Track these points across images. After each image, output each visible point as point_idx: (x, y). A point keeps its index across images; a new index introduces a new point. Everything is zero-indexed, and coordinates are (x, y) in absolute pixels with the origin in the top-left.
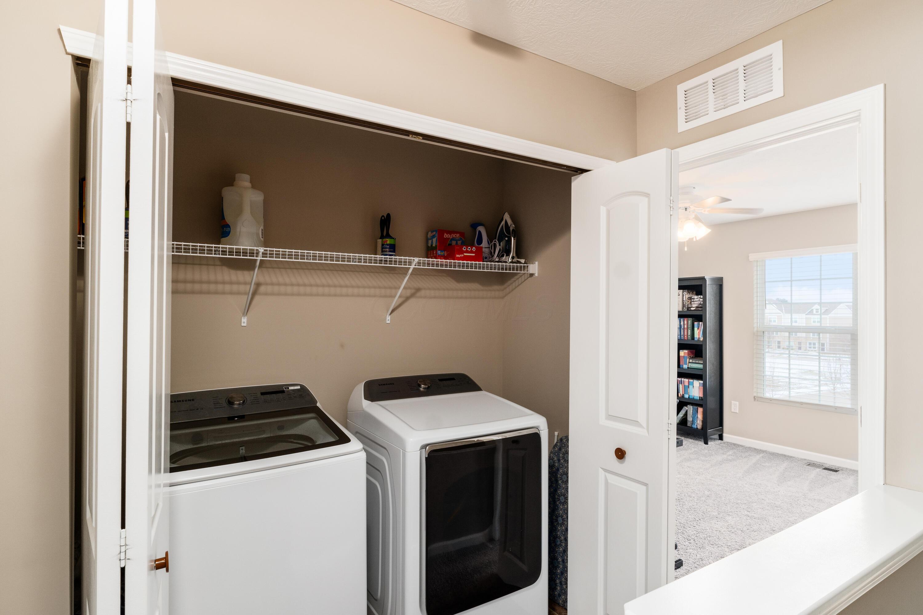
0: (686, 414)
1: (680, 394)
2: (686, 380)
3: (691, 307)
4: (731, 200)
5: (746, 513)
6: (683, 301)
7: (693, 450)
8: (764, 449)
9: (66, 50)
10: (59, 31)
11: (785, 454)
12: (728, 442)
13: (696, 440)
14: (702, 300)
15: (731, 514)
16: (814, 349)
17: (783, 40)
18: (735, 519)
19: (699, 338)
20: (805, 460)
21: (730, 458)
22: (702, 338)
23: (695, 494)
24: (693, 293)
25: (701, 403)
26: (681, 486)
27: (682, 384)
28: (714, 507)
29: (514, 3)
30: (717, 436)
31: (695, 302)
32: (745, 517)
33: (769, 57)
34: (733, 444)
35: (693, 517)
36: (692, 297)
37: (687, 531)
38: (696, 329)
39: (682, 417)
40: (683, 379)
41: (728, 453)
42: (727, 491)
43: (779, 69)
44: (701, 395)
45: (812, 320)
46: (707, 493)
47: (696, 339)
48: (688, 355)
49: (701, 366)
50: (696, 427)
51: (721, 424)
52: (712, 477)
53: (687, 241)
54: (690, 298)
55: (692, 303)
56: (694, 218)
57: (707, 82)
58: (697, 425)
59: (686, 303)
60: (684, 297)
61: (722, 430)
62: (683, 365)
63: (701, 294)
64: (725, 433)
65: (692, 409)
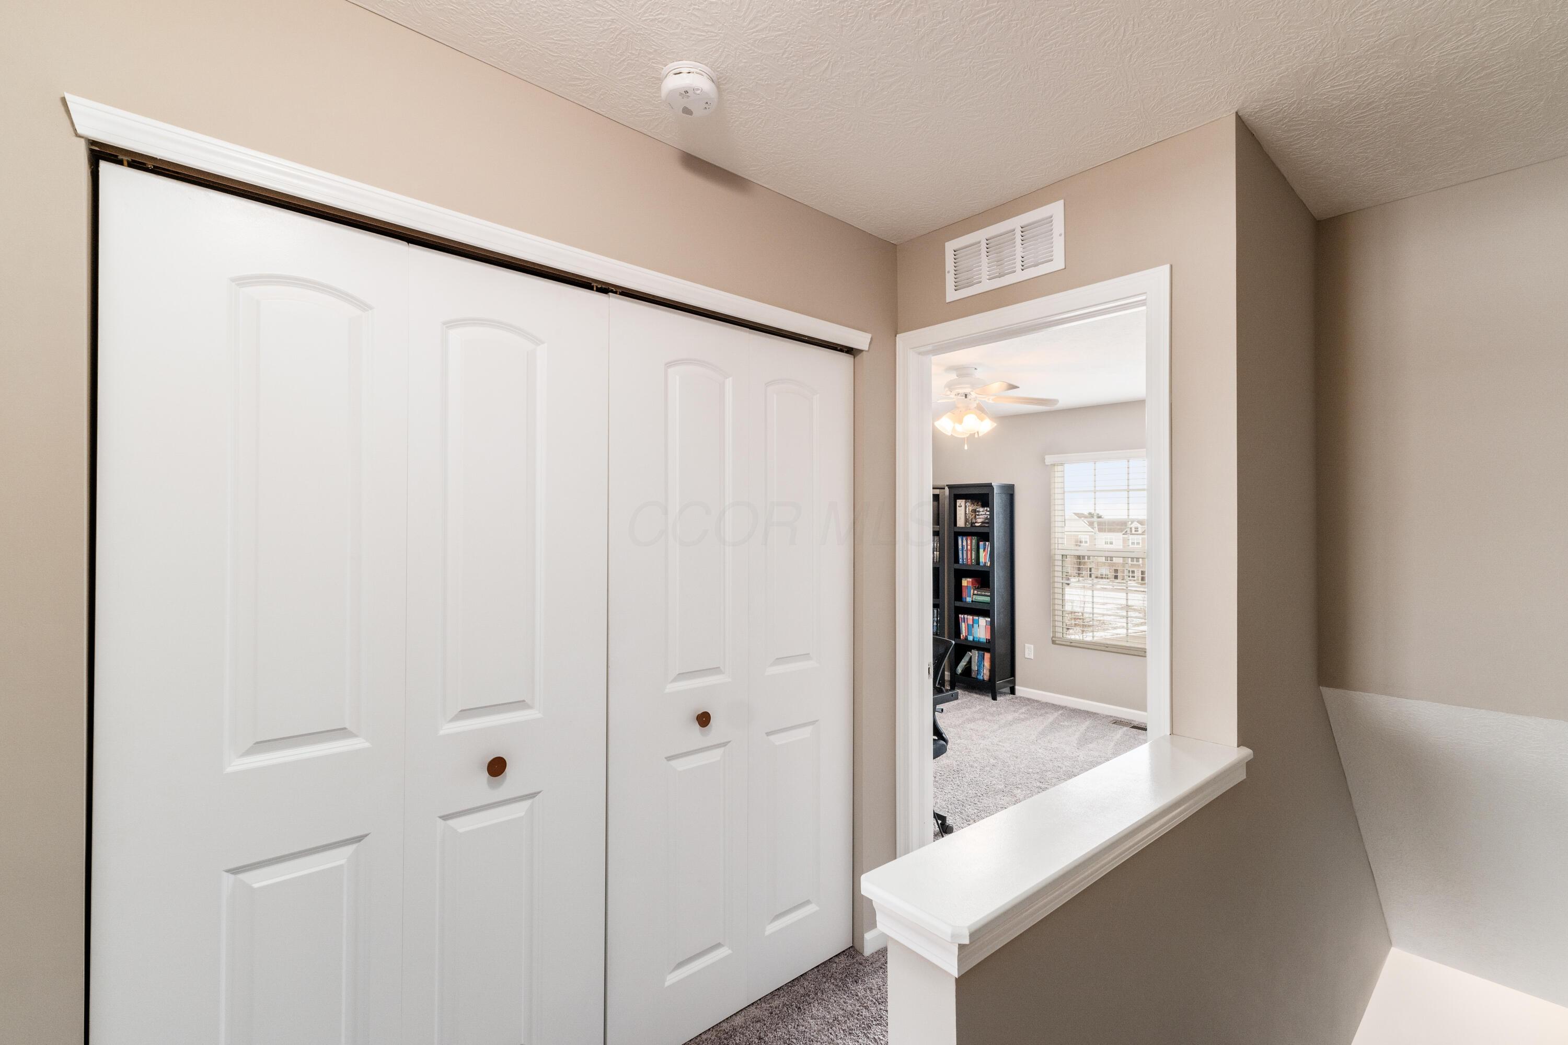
0: (970, 662)
1: (963, 636)
2: (970, 617)
3: (976, 522)
4: (1018, 387)
5: (1038, 784)
6: (966, 514)
7: (978, 707)
8: (1063, 704)
9: (75, 130)
10: (64, 101)
11: (1089, 710)
12: (1020, 697)
13: (983, 694)
14: (988, 513)
15: (1020, 786)
16: (1134, 579)
17: (1064, 200)
18: (1024, 792)
19: (985, 563)
20: (1111, 716)
21: (1022, 716)
22: (989, 563)
23: (978, 763)
24: (978, 503)
25: (987, 646)
26: (960, 754)
27: (964, 622)
28: (1000, 779)
29: (737, 123)
30: (1007, 690)
31: (981, 516)
32: (1037, 789)
33: (1049, 220)
34: (1027, 698)
35: (974, 792)
36: (977, 510)
37: (966, 810)
38: (981, 551)
39: (966, 665)
40: (966, 616)
41: (1020, 711)
42: (1017, 758)
43: (1060, 235)
44: (989, 637)
45: (1130, 541)
46: (992, 761)
47: (981, 564)
48: (972, 584)
49: (987, 599)
50: (982, 678)
51: (1013, 673)
52: (1000, 742)
53: (967, 437)
54: (974, 511)
55: (977, 517)
56: (975, 408)
57: (979, 242)
58: (983, 676)
59: (969, 517)
60: (967, 508)
61: (1014, 682)
62: (966, 598)
63: (988, 506)
64: (1017, 686)
65: (977, 655)
